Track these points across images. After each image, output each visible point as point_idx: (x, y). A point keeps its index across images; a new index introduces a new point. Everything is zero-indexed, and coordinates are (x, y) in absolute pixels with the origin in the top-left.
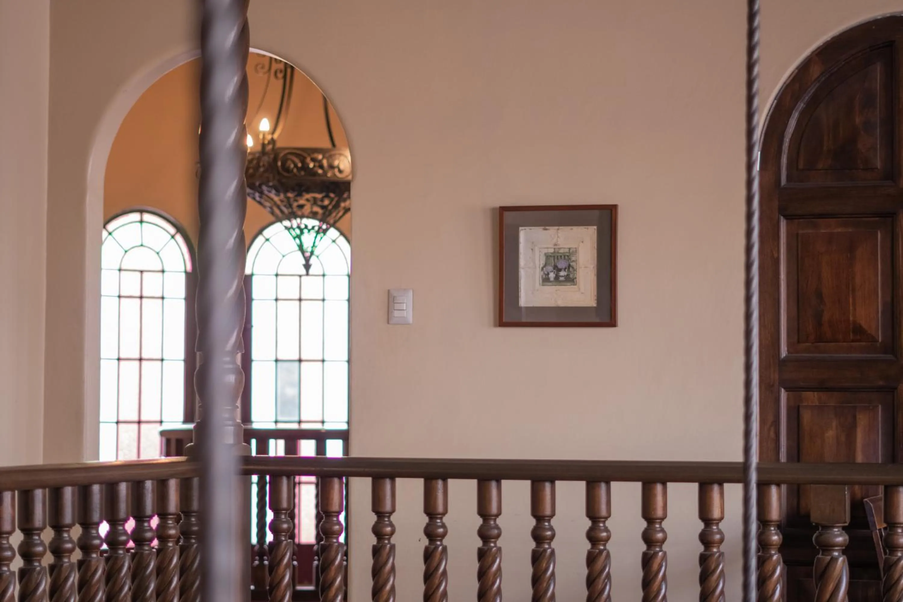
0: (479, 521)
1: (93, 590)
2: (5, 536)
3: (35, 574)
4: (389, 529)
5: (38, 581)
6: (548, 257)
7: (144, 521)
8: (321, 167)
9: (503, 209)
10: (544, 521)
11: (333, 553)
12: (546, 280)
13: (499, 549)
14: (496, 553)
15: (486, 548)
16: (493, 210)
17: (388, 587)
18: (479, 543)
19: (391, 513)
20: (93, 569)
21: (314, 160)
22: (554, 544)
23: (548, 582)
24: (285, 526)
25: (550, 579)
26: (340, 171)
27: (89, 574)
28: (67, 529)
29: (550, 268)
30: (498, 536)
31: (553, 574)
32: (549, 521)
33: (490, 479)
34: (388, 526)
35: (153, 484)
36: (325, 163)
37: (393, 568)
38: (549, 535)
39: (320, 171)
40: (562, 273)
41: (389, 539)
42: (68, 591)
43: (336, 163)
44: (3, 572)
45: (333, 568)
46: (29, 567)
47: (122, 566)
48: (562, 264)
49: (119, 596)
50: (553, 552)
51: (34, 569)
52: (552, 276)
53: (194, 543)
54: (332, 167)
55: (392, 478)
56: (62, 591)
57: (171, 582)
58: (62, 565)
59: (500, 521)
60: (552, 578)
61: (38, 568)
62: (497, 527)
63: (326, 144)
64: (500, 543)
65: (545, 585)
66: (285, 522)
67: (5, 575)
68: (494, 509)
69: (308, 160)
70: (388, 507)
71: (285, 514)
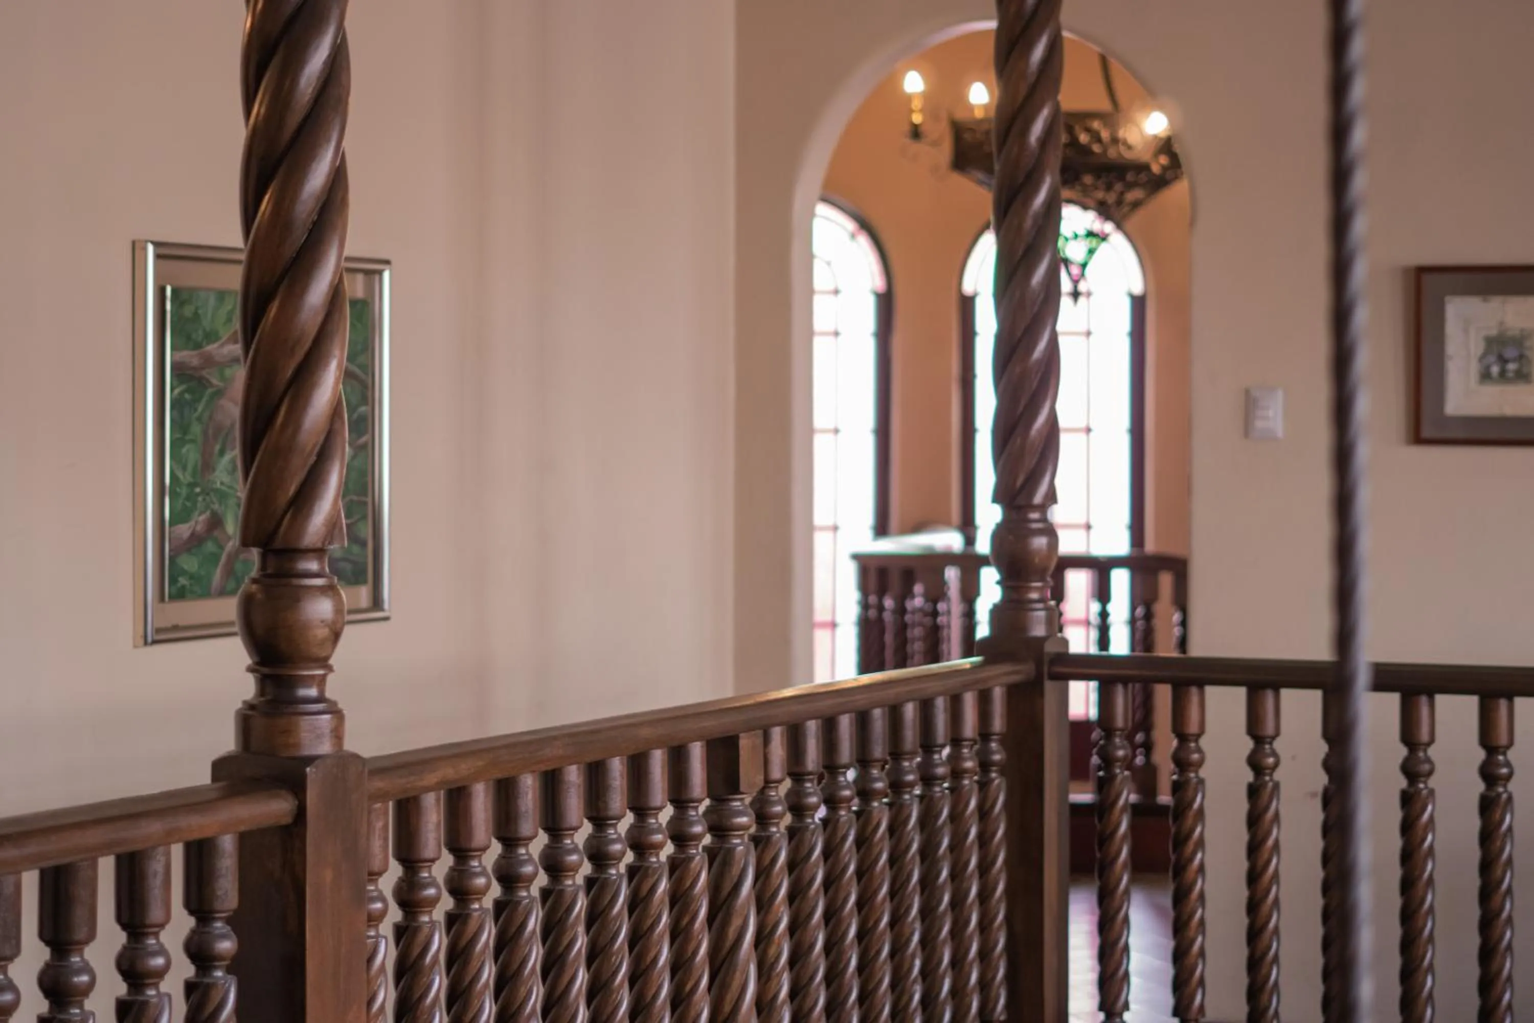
0: (1403, 751)
1: (876, 850)
2: (772, 785)
3: (808, 834)
4: (1271, 760)
5: (813, 842)
6: (1490, 342)
7: (933, 752)
8: (1099, 140)
9: (1422, 271)
10: (1498, 753)
11: (1190, 793)
12: (1485, 376)
13: (1432, 792)
14: (1427, 798)
15: (1412, 790)
16: (1406, 271)
17: (1270, 842)
18: (1403, 783)
19: (1273, 738)
20: (875, 822)
21: (1088, 130)
22: (1511, 786)
23: (1503, 840)
24: (1121, 753)
25: (1505, 835)
26: (1129, 147)
27: (870, 829)
28: (844, 770)
29: (1492, 358)
30: (1430, 773)
31: (1510, 829)
32: (1504, 754)
33: (1419, 693)
34: (1269, 756)
35: (945, 701)
36: (1105, 135)
37: (1277, 816)
38: (1504, 774)
39: (1096, 148)
40: (1511, 367)
41: (1271, 775)
42: (846, 854)
43: (1121, 134)
44: (773, 834)
45: (1191, 814)
46: (799, 825)
47: (909, 817)
48: (1510, 353)
49: (905, 857)
50: (1510, 799)
51: (807, 827)
52: (1495, 370)
53: (996, 778)
54: (1115, 140)
55: (1276, 688)
56: (838, 854)
57: (967, 834)
58: (838, 820)
59: (1432, 752)
60: (1509, 834)
61: (813, 826)
62: (1428, 760)
63: (1104, 105)
64: (1432, 782)
65: (1498, 843)
66: (1120, 748)
67: (774, 838)
68: (1424, 736)
69: (1077, 128)
70: (1270, 729)
71: (1120, 736)
